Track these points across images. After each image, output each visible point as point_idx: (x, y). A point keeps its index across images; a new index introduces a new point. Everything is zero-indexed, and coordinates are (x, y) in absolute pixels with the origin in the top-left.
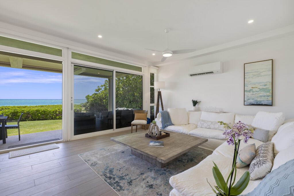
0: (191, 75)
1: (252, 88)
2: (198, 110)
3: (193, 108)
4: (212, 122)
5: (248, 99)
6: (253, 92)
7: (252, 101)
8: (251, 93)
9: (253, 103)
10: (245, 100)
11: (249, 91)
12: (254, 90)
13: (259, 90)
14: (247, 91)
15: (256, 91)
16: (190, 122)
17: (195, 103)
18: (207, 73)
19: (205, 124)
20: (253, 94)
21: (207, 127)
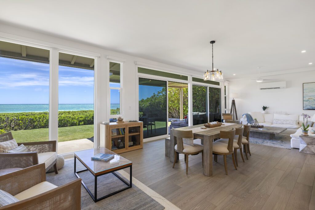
0: (261, 89)
1: (309, 99)
2: (267, 113)
3: (263, 112)
4: (284, 120)
5: (306, 106)
6: (309, 101)
7: (309, 107)
8: (308, 102)
9: (310, 108)
10: (304, 106)
11: (307, 101)
12: (310, 100)
13: (313, 100)
14: (305, 101)
15: (312, 101)
16: (265, 121)
17: (265, 108)
18: (274, 88)
19: (279, 121)
20: (309, 103)
21: (281, 123)
